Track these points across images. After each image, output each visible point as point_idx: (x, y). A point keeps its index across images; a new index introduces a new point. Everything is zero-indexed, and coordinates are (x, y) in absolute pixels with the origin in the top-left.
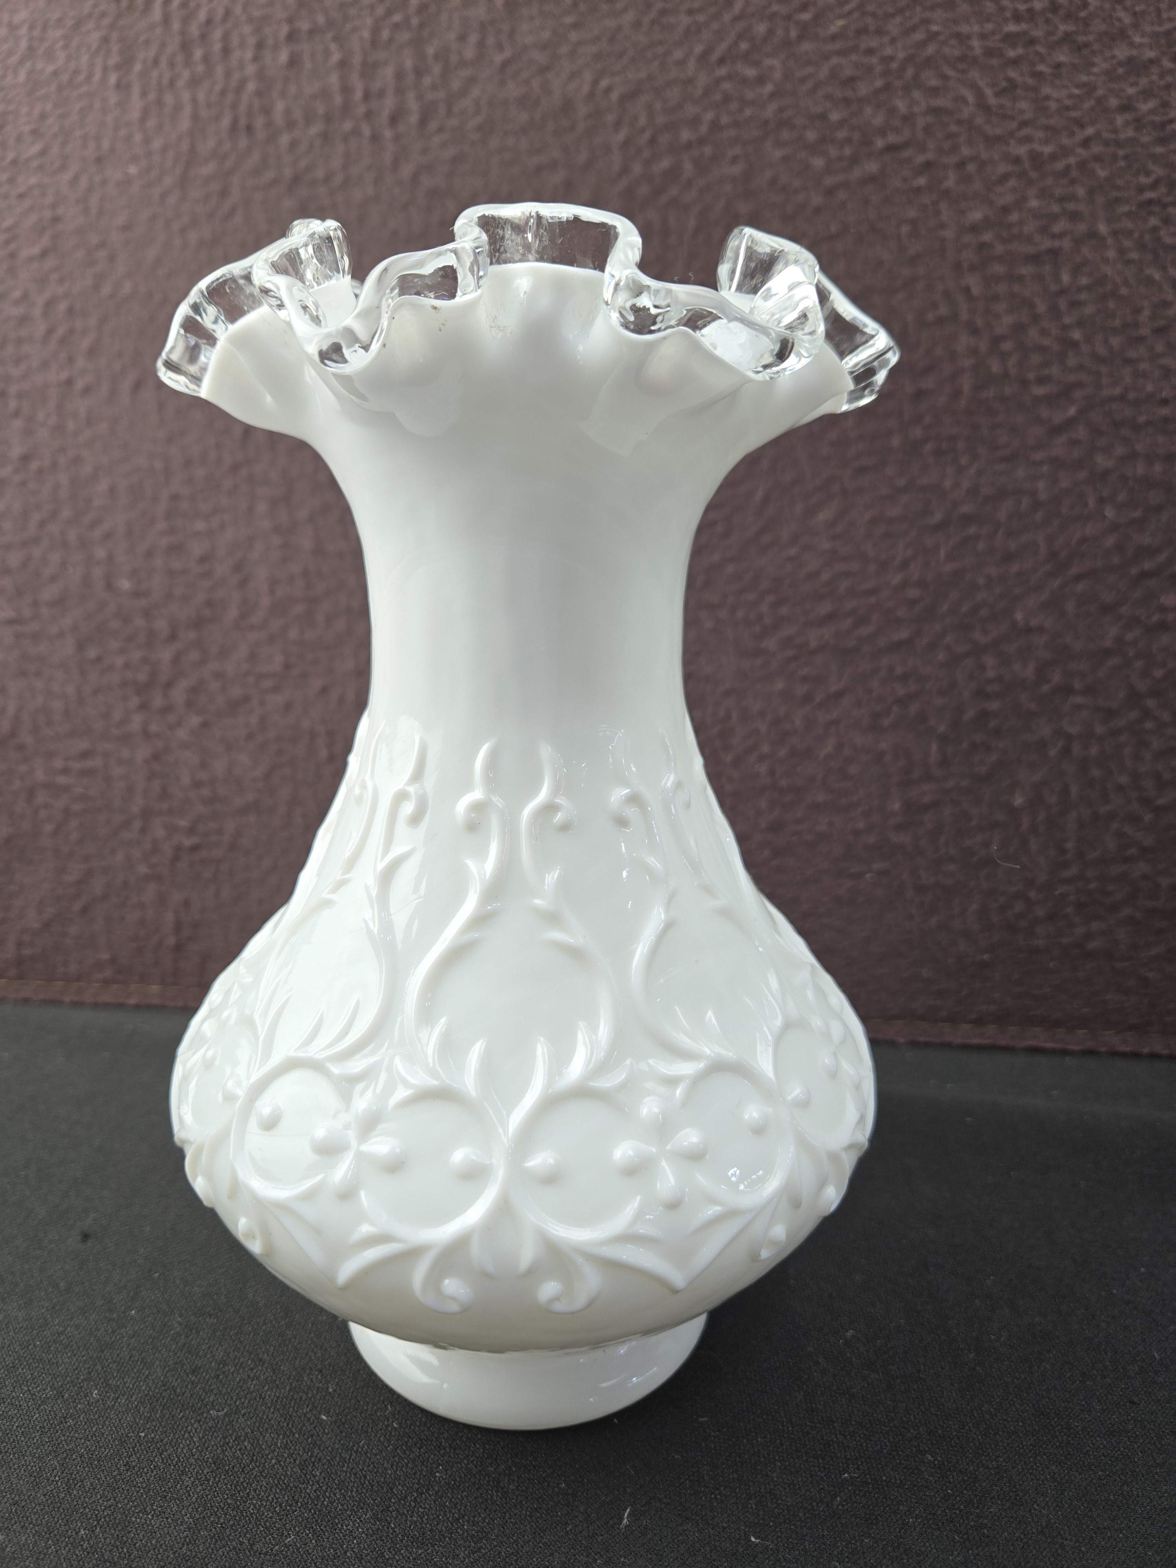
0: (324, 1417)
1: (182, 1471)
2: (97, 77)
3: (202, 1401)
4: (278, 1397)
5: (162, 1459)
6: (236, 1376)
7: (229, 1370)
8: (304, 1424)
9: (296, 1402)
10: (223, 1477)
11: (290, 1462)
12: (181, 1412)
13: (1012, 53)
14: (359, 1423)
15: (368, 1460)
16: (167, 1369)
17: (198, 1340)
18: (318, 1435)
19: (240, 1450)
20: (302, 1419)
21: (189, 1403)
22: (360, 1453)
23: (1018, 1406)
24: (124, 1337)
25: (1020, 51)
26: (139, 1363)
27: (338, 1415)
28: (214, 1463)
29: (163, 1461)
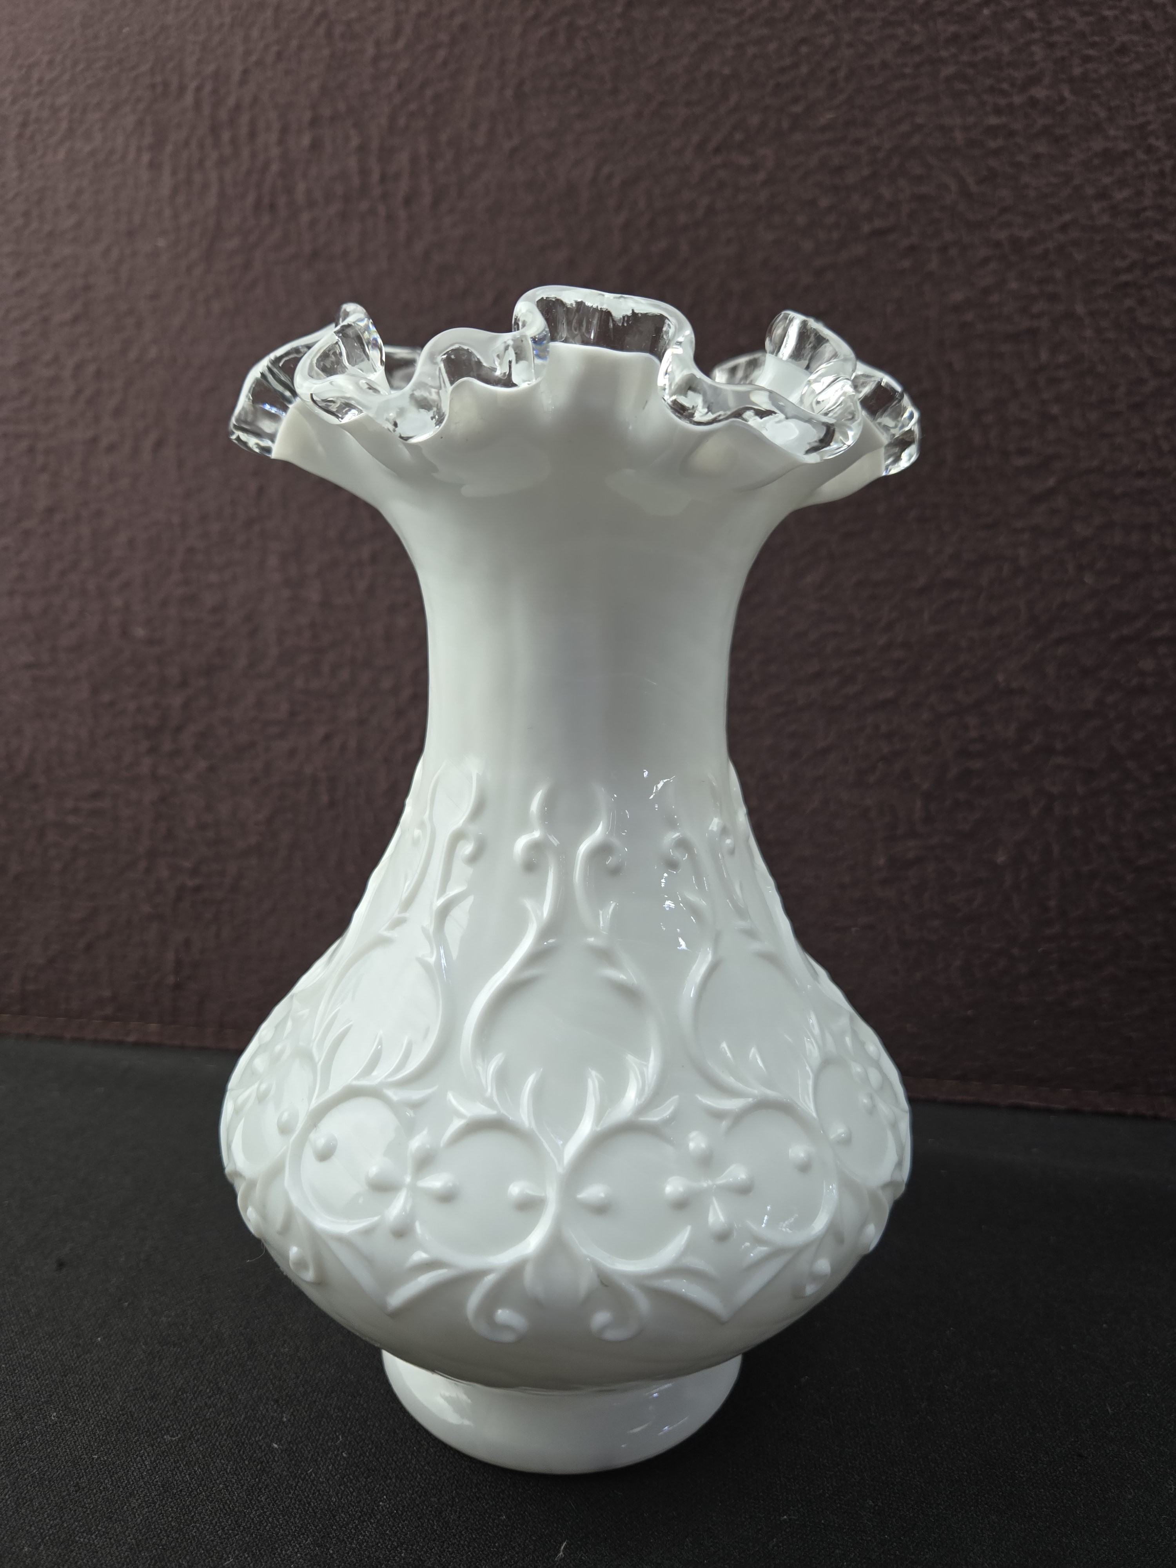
0: (276, 1446)
1: (130, 1494)
2: (131, 156)
3: (158, 1426)
4: (232, 1425)
5: (112, 1481)
6: (193, 1403)
7: (187, 1397)
8: (255, 1452)
9: (249, 1430)
10: (170, 1500)
11: (238, 1488)
12: (136, 1436)
13: (992, 144)
14: (309, 1452)
15: (314, 1488)
16: (127, 1394)
17: (160, 1368)
18: (268, 1462)
19: (189, 1475)
20: (254, 1446)
21: (144, 1428)
22: (307, 1480)
23: (965, 1455)
24: (87, 1362)
25: (1000, 142)
26: (100, 1388)
27: (289, 1443)
28: (163, 1487)
29: (112, 1483)
